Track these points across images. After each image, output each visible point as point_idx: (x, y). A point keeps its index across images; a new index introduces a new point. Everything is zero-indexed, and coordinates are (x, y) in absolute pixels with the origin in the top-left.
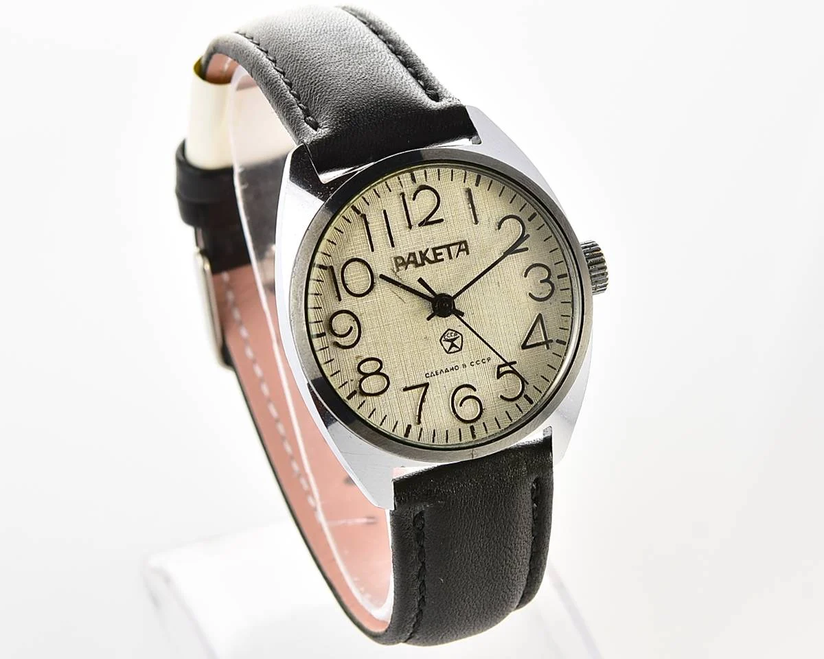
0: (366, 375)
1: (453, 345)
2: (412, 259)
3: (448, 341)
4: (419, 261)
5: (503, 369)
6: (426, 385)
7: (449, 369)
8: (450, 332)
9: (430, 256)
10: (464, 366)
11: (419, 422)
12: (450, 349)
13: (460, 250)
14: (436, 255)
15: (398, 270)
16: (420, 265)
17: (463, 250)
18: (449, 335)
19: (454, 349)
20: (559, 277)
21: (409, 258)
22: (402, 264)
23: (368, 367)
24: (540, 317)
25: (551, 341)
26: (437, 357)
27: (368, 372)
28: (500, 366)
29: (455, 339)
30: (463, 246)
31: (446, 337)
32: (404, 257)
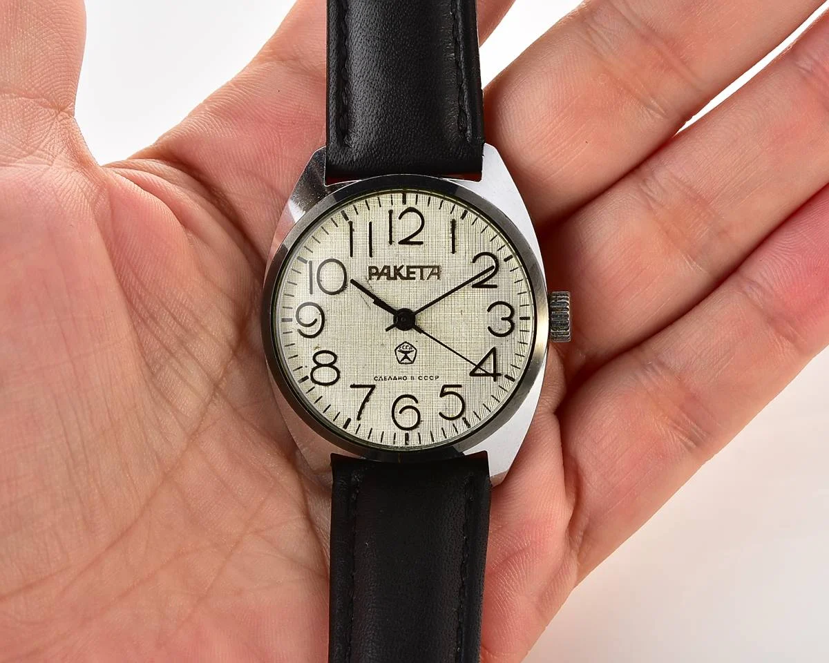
0: (319, 365)
1: (406, 357)
2: (386, 271)
3: (403, 352)
4: (392, 274)
5: (447, 390)
6: (373, 387)
7: (397, 378)
8: (406, 344)
9: (404, 272)
10: (412, 378)
11: (359, 418)
12: (403, 360)
13: (432, 274)
14: (409, 273)
15: (370, 279)
16: (392, 279)
17: (435, 274)
18: (405, 347)
19: (406, 361)
20: (521, 318)
21: (383, 270)
22: (375, 274)
23: (323, 359)
24: (494, 351)
25: (500, 375)
26: (390, 364)
27: (322, 363)
28: (445, 386)
29: (409, 352)
30: (436, 271)
31: (401, 349)
32: (379, 268)
